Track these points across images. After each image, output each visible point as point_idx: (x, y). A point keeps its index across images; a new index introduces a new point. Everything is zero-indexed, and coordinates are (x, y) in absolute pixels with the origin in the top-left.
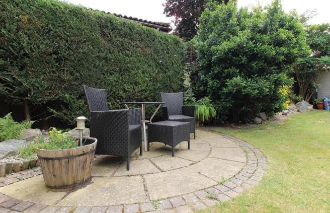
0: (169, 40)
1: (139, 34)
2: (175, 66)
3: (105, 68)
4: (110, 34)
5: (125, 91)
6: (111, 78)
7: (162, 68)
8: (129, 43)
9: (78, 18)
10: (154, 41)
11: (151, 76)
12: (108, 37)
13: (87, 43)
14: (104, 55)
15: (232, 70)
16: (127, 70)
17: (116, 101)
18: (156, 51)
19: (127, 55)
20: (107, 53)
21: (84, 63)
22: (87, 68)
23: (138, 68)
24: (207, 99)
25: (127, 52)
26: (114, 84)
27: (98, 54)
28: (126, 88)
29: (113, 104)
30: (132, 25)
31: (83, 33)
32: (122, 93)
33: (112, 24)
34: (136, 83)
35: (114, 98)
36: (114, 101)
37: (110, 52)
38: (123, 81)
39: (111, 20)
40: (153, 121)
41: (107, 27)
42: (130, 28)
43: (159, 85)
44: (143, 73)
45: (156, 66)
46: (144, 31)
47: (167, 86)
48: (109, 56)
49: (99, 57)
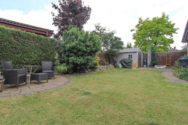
0: (49, 40)
1: (33, 38)
2: (51, 50)
3: (15, 52)
4: (18, 38)
5: (25, 61)
6: (18, 55)
7: (45, 51)
8: (28, 41)
9: (2, 32)
10: (41, 40)
11: (38, 54)
12: (16, 39)
13: (6, 42)
14: (15, 46)
15: (72, 54)
16: (26, 52)
17: (20, 65)
18: (42, 44)
19: (26, 46)
20: (16, 46)
21: (4, 49)
22: (6, 51)
23: (32, 51)
24: (64, 64)
25: (27, 45)
26: (19, 58)
27: (11, 46)
28: (25, 59)
29: (19, 66)
30: (30, 34)
31: (4, 38)
32: (23, 61)
33: (19, 34)
34: (31, 57)
35: (19, 63)
36: (19, 65)
37: (18, 45)
38: (24, 57)
39: (18, 32)
40: (35, 73)
41: (16, 35)
42: (28, 36)
43: (42, 58)
44: (35, 53)
45: (42, 50)
46: (36, 36)
47: (47, 58)
48: (17, 47)
49: (12, 47)
